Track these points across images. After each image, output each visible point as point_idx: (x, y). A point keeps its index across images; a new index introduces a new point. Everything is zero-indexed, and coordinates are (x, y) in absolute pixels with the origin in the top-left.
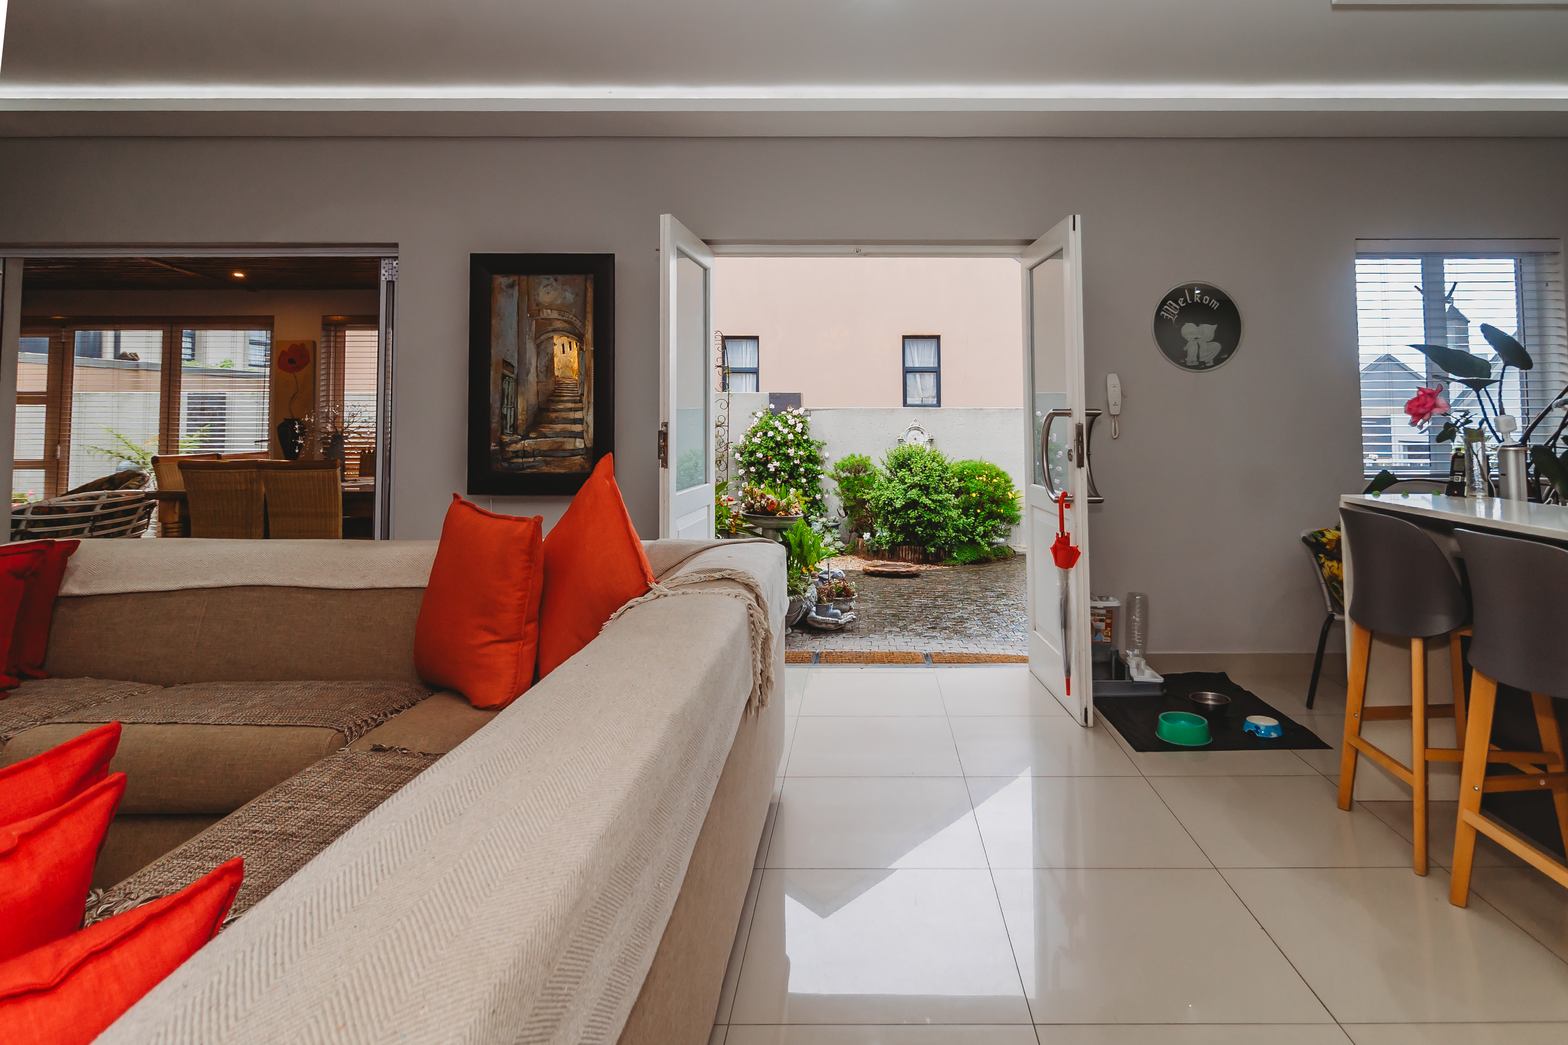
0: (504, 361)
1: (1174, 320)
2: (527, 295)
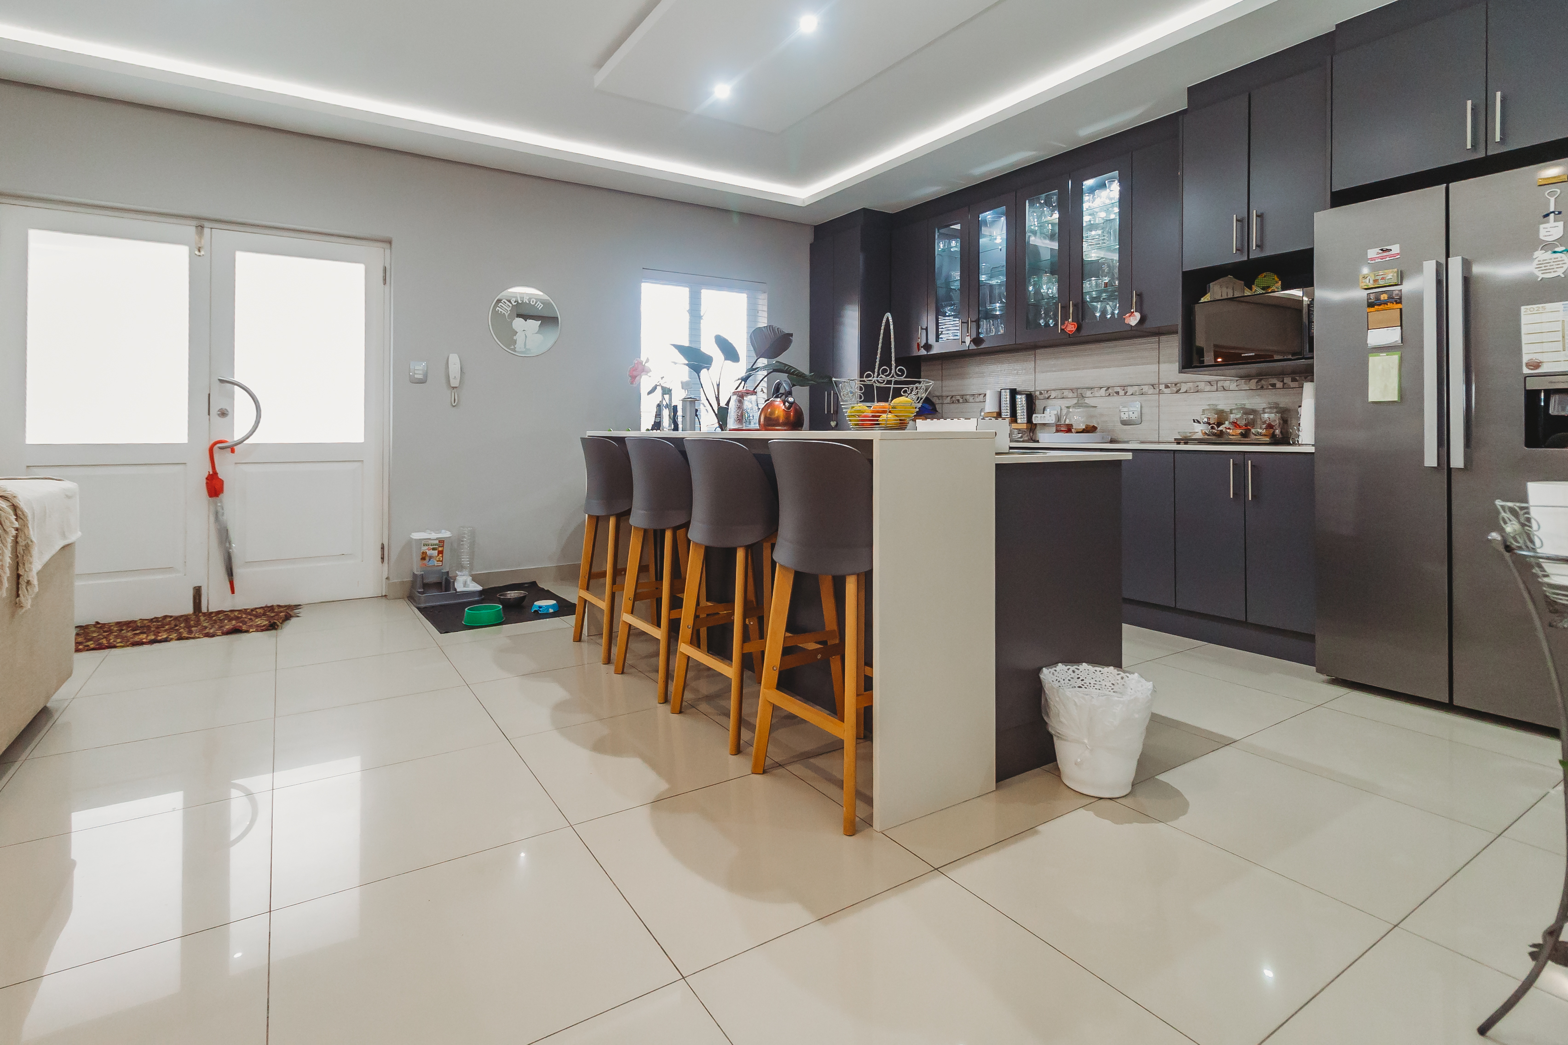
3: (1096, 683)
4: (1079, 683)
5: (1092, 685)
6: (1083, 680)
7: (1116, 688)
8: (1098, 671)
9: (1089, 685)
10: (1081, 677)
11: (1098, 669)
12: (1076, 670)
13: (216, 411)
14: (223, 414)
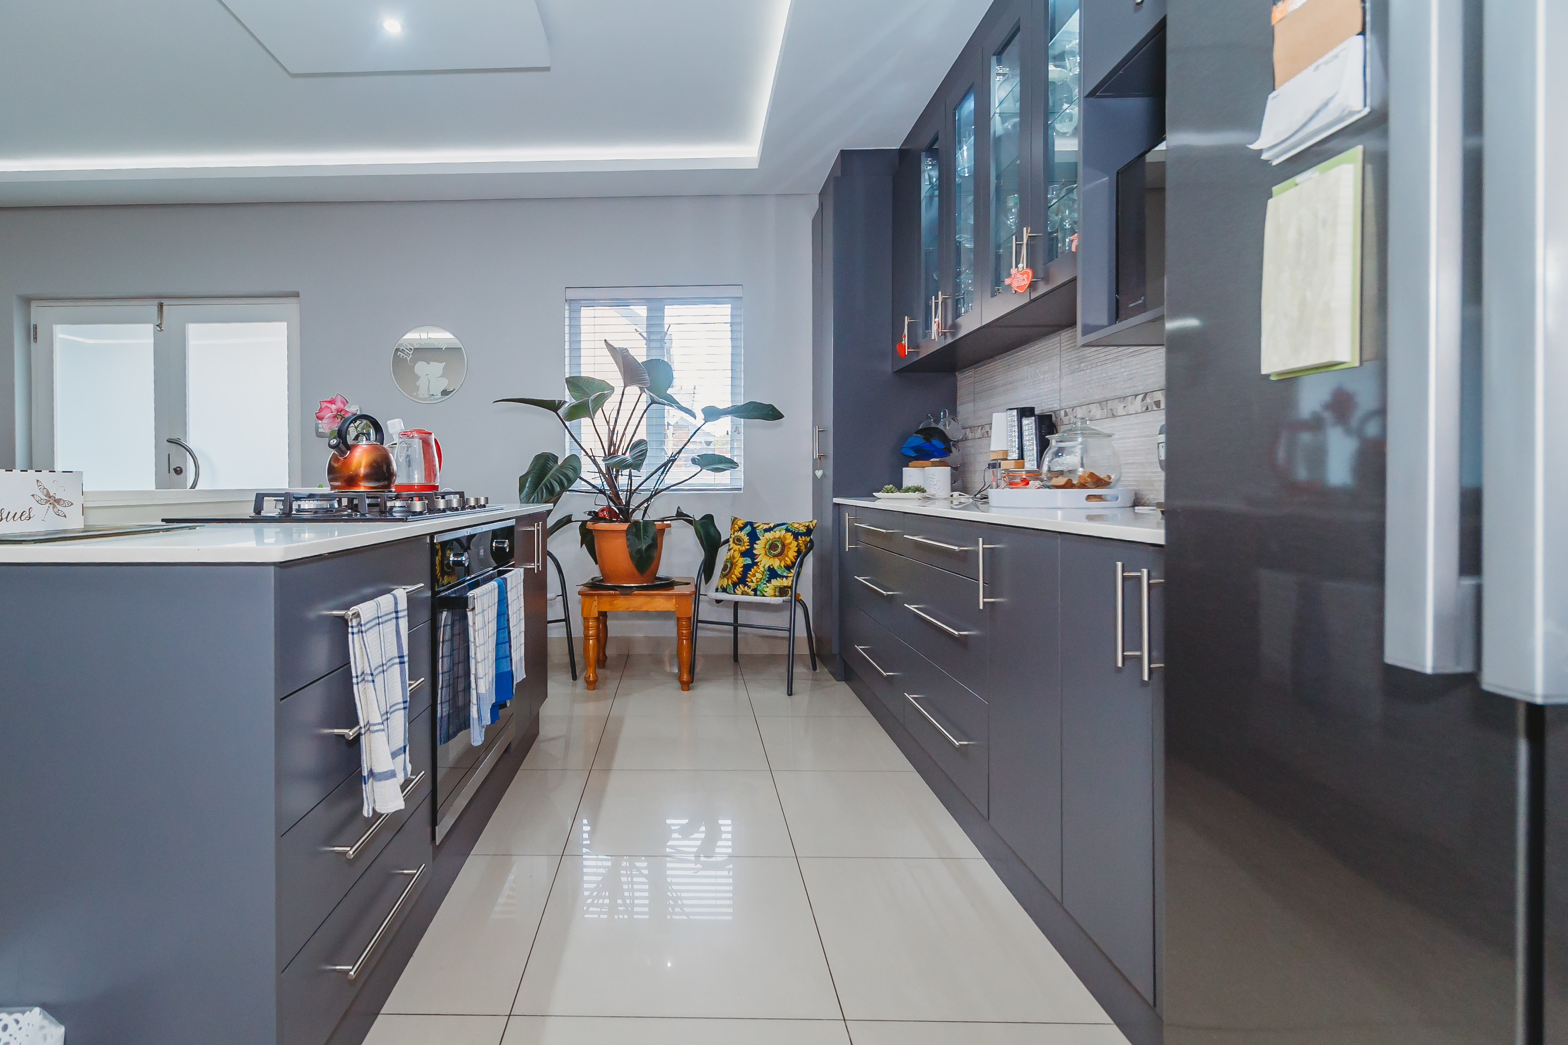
13: (175, 470)
14: (179, 471)
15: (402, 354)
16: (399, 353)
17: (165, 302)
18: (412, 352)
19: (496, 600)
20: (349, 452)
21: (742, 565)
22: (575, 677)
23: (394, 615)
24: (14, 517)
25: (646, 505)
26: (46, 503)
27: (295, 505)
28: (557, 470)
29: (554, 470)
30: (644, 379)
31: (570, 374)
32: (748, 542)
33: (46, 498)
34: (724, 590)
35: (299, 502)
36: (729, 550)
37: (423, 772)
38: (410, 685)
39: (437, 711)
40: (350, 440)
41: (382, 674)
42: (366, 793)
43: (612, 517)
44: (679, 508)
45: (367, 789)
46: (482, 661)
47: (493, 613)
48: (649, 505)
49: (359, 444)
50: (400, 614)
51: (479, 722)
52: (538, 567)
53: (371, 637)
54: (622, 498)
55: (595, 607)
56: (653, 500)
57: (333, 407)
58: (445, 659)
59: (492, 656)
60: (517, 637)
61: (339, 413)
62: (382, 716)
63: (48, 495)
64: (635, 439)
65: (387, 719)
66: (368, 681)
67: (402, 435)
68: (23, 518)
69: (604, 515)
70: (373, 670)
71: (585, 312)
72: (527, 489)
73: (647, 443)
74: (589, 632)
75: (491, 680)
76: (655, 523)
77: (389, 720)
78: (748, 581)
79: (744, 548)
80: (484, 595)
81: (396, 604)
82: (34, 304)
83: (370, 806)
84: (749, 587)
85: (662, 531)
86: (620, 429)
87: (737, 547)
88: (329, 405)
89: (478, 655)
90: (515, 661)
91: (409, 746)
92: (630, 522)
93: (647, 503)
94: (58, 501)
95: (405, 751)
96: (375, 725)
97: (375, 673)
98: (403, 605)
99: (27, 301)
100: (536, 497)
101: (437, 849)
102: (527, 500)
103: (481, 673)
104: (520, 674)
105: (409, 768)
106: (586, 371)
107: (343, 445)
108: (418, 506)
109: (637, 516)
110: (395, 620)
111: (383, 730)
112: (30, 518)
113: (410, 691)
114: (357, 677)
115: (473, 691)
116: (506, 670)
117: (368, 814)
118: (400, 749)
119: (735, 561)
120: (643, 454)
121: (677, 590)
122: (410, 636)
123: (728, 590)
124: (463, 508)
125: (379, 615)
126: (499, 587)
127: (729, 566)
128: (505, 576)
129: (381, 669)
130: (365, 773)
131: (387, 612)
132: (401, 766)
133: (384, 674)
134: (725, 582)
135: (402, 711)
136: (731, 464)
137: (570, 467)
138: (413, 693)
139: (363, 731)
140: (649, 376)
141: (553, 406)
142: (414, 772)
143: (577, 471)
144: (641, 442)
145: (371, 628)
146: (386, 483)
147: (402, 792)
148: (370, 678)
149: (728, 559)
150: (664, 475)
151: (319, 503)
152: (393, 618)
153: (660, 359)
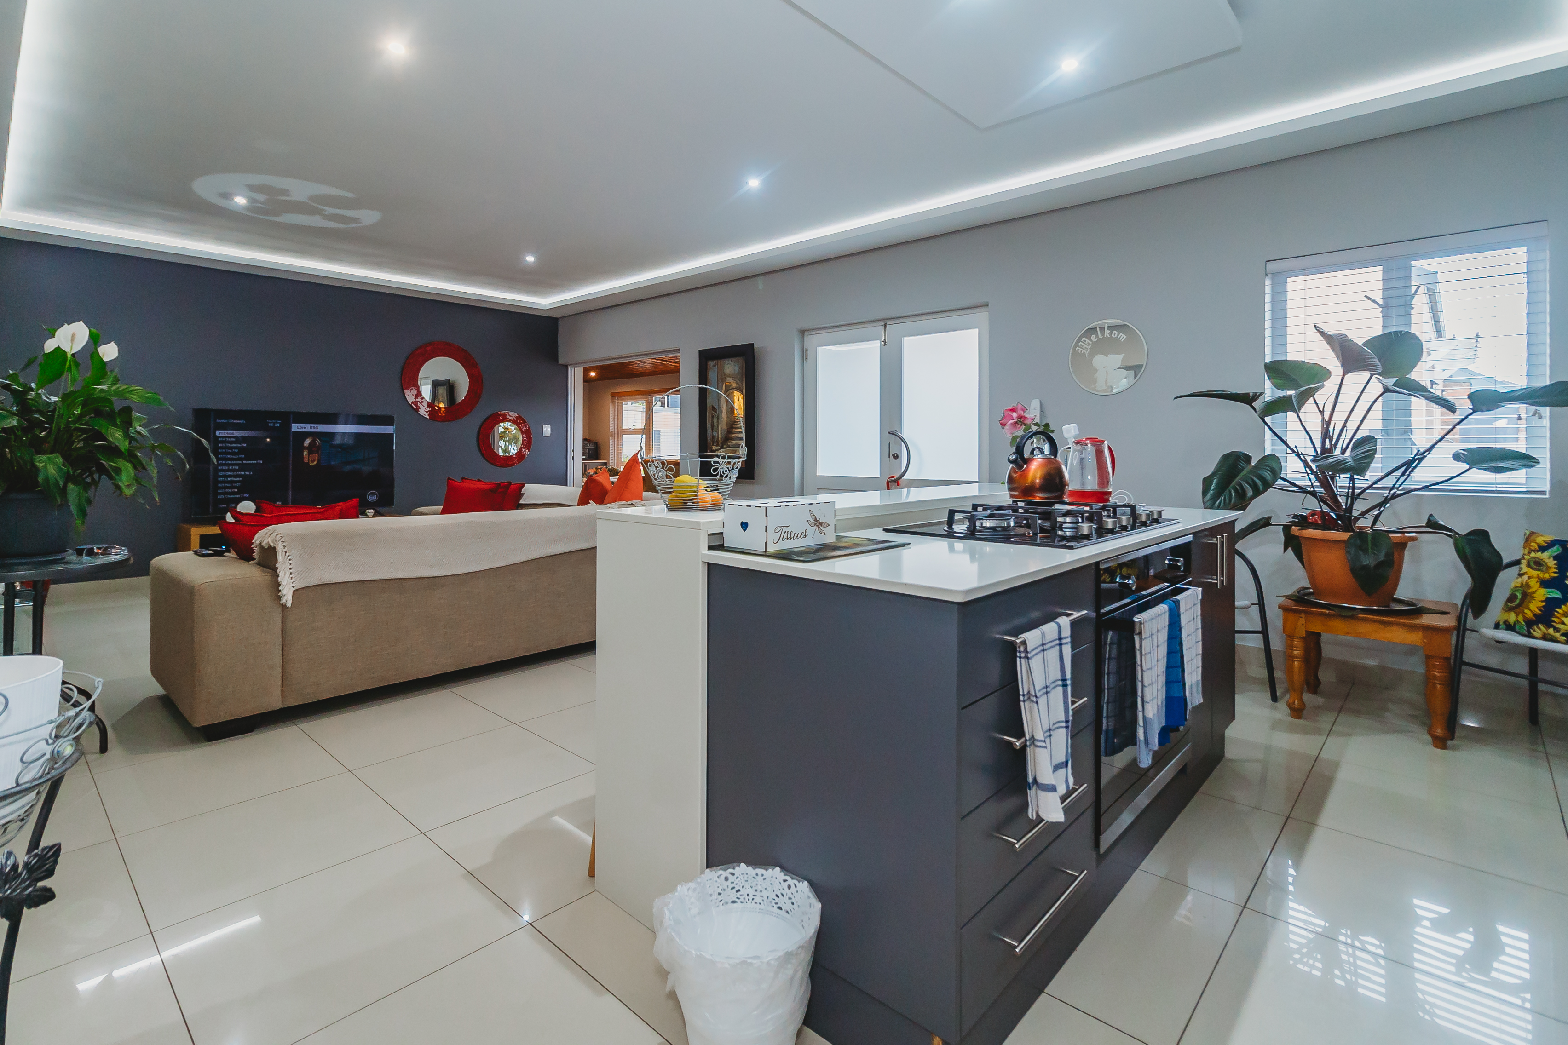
0: (713, 407)
1: (1087, 353)
2: (721, 369)
3: (756, 893)
4: (733, 895)
5: (751, 897)
6: (738, 891)
7: (781, 901)
8: (760, 874)
9: (747, 898)
10: (736, 886)
11: (760, 871)
12: (730, 876)
13: (893, 455)
14: (896, 457)
15: (1080, 349)
16: (1078, 348)
17: (888, 323)
18: (1090, 346)
19: (1167, 623)
20: (1025, 466)
21: (1543, 598)
22: (1274, 698)
23: (1057, 642)
24: (797, 536)
25: (1376, 512)
26: (815, 525)
27: (978, 524)
28: (1251, 472)
29: (1244, 472)
30: (1373, 365)
31: (1272, 357)
32: (1555, 568)
33: (815, 522)
34: (1510, 627)
35: (982, 521)
36: (1520, 575)
37: (1086, 785)
38: (1073, 703)
39: (1103, 723)
40: (1026, 455)
41: (1046, 695)
42: (1030, 796)
43: (1326, 523)
44: (1431, 515)
45: (1031, 794)
46: (1149, 685)
47: (1163, 636)
48: (1381, 512)
49: (1034, 458)
50: (1064, 641)
51: (1145, 743)
52: (1222, 581)
53: (1036, 663)
54: (1341, 501)
55: (1302, 626)
56: (1388, 505)
57: (1015, 415)
58: (1111, 676)
59: (1162, 679)
60: (1192, 660)
61: (1019, 420)
62: (1044, 733)
63: (816, 520)
64: (1358, 436)
65: (1050, 736)
66: (1033, 701)
67: (1075, 443)
68: (802, 537)
69: (1316, 520)
70: (1037, 692)
71: (1294, 284)
72: (1212, 492)
73: (1376, 441)
74: (1292, 652)
75: (1160, 703)
76: (1390, 535)
77: (1051, 737)
78: (1554, 622)
79: (1547, 576)
80: (1153, 619)
81: (1060, 632)
82: (806, 333)
83: (1034, 811)
84: (1557, 630)
85: (1402, 546)
86: (1338, 420)
87: (1535, 573)
88: (1010, 413)
89: (1145, 679)
90: (1190, 684)
91: (1072, 762)
92: (1353, 531)
93: (1379, 510)
94: (821, 523)
95: (1067, 766)
96: (1038, 741)
97: (1038, 695)
98: (1067, 632)
99: (802, 332)
100: (1223, 502)
101: (1100, 858)
102: (1211, 505)
103: (1148, 697)
104: (1194, 697)
105: (1071, 780)
106: (1294, 353)
107: (1020, 460)
108: (1085, 528)
109: (1365, 523)
110: (1058, 647)
111: (1046, 747)
112: (806, 536)
113: (1072, 710)
114: (1024, 695)
115: (1140, 713)
116: (1177, 695)
117: (1033, 816)
118: (1063, 763)
119: (1530, 591)
120: (1370, 456)
121: (1427, 620)
122: (1074, 657)
123: (1517, 628)
124: (1133, 528)
125: (1044, 642)
126: (1170, 610)
127: (1519, 596)
128: (1178, 597)
129: (1045, 690)
130: (1030, 780)
131: (1051, 640)
132: (1063, 780)
133: (1047, 695)
134: (1512, 617)
135: (1064, 730)
136: (1527, 460)
137: (1267, 468)
138: (1076, 712)
139: (1028, 743)
140: (1380, 362)
141: (1247, 399)
142: (1078, 782)
143: (1276, 473)
144: (1369, 440)
145: (1036, 654)
146: (1058, 494)
147: (1062, 803)
148: (1034, 699)
149: (1517, 587)
150: (1405, 477)
151: (997, 522)
152: (1057, 645)
153: (1402, 331)
